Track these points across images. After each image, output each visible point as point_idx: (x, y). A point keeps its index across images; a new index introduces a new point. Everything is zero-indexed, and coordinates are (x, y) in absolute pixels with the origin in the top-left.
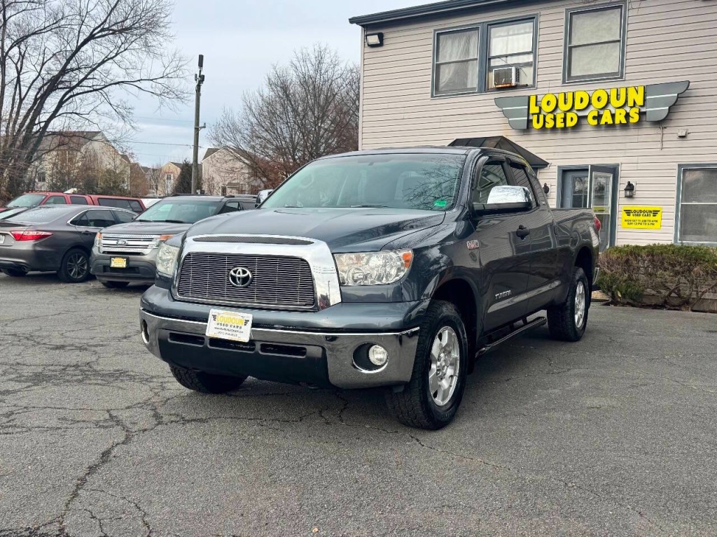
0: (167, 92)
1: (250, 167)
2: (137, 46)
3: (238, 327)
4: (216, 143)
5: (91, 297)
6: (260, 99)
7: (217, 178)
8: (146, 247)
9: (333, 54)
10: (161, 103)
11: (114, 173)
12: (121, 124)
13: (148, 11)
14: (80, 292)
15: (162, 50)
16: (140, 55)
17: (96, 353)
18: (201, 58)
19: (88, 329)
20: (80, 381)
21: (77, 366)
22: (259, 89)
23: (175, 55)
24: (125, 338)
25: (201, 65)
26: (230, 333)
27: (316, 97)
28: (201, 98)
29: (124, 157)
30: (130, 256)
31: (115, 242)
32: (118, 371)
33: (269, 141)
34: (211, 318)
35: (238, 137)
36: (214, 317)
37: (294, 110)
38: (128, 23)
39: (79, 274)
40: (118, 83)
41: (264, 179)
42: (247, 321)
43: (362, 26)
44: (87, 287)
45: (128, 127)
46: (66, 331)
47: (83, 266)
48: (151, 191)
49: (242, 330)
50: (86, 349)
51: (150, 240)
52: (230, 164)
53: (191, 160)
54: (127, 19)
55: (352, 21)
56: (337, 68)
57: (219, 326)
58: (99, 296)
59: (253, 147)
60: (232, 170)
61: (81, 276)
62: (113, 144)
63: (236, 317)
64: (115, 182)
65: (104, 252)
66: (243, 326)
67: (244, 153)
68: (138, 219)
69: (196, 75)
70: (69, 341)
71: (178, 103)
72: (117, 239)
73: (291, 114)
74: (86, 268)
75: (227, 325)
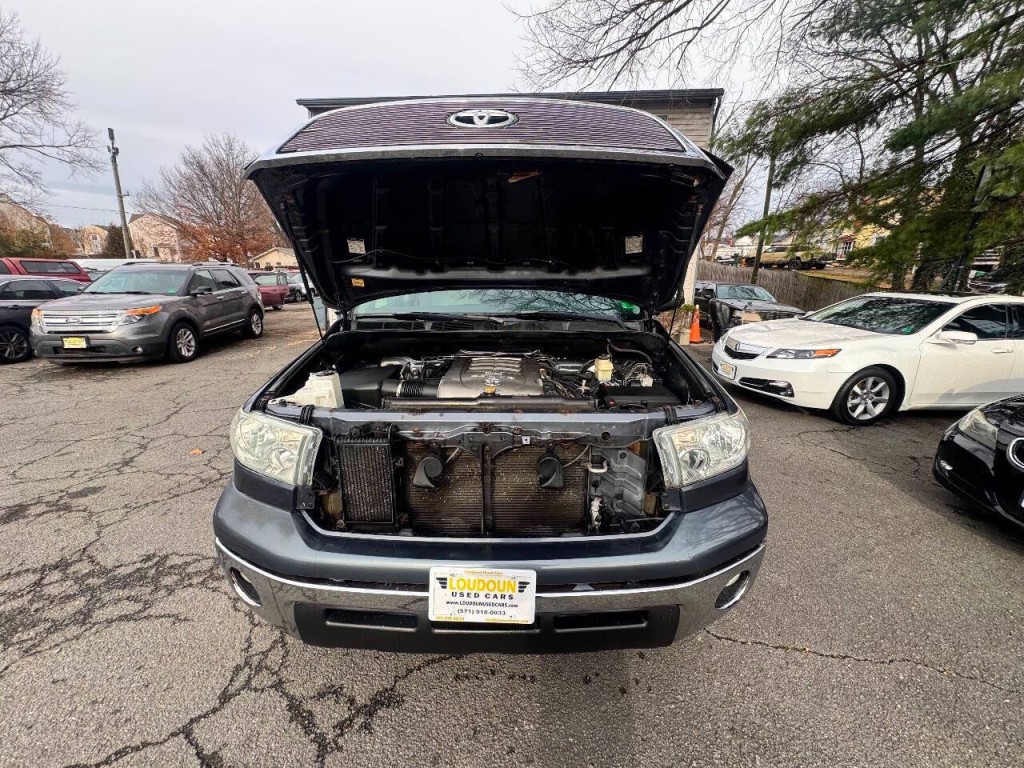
0: (76, 160)
1: (178, 230)
2: (30, 111)
3: (503, 597)
4: (141, 210)
5: (44, 386)
6: (178, 175)
7: (147, 240)
8: (110, 323)
9: (241, 143)
10: (74, 171)
11: (32, 233)
12: (28, 187)
13: (35, 76)
14: (26, 379)
15: (63, 120)
16: (36, 120)
17: (91, 514)
18: (111, 132)
19: (59, 453)
20: (84, 617)
21: (62, 565)
22: (175, 165)
23: (79, 125)
24: (126, 463)
25: (112, 137)
26: (489, 609)
27: (232, 177)
28: (119, 168)
29: (39, 218)
30: (89, 335)
31: (63, 321)
32: (149, 558)
33: (192, 210)
34: (434, 583)
35: (163, 205)
36: (443, 582)
37: (213, 187)
38: (12, 85)
39: (17, 353)
40: (14, 146)
41: (194, 241)
42: (523, 586)
43: (309, 109)
44: (35, 369)
45: (39, 190)
46: (22, 466)
47: (21, 343)
48: (79, 249)
49: (513, 602)
50: (68, 508)
51: (114, 315)
52: (160, 228)
53: (118, 223)
54: (9, 80)
55: (300, 102)
56: (246, 155)
57: (458, 599)
58: (57, 383)
59: (179, 215)
60: (161, 234)
61: (21, 355)
62: (23, 206)
63: (496, 579)
64: (35, 242)
65: (49, 332)
66: (516, 594)
67: (171, 220)
68: (87, 290)
69: (109, 147)
70: (32, 491)
71: (93, 172)
72: (66, 317)
73: (210, 190)
74: (25, 345)
75: (476, 595)
